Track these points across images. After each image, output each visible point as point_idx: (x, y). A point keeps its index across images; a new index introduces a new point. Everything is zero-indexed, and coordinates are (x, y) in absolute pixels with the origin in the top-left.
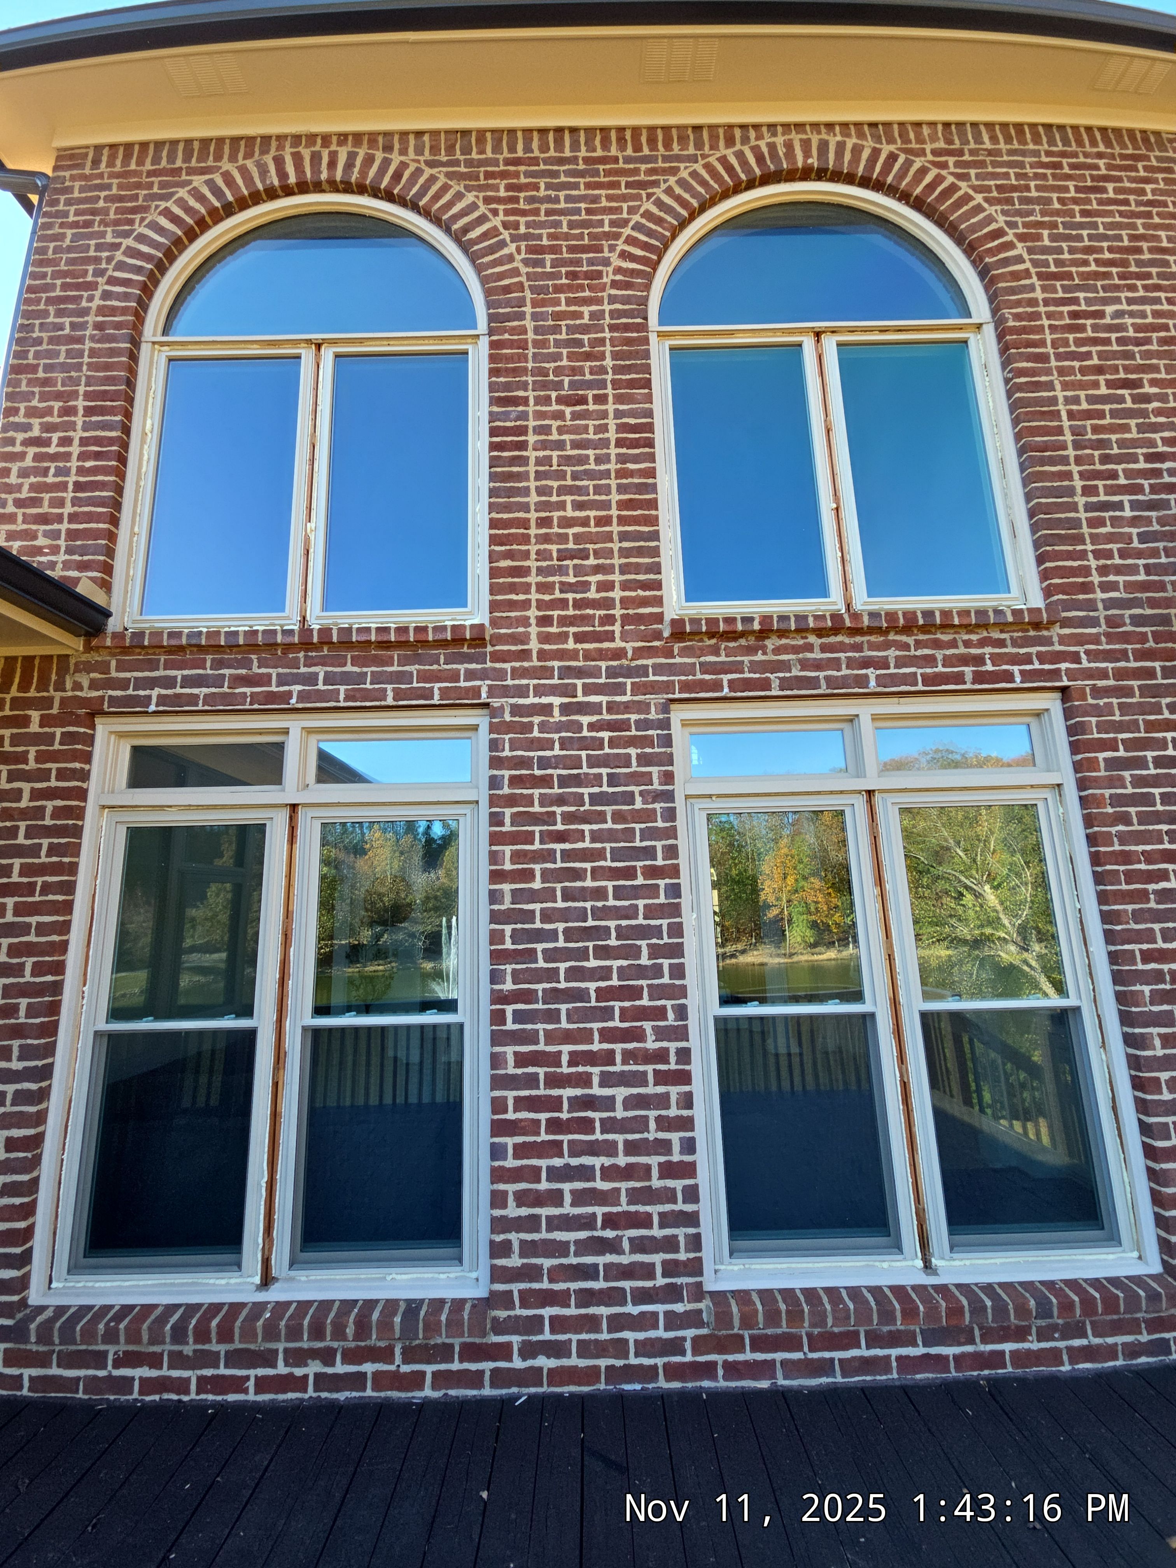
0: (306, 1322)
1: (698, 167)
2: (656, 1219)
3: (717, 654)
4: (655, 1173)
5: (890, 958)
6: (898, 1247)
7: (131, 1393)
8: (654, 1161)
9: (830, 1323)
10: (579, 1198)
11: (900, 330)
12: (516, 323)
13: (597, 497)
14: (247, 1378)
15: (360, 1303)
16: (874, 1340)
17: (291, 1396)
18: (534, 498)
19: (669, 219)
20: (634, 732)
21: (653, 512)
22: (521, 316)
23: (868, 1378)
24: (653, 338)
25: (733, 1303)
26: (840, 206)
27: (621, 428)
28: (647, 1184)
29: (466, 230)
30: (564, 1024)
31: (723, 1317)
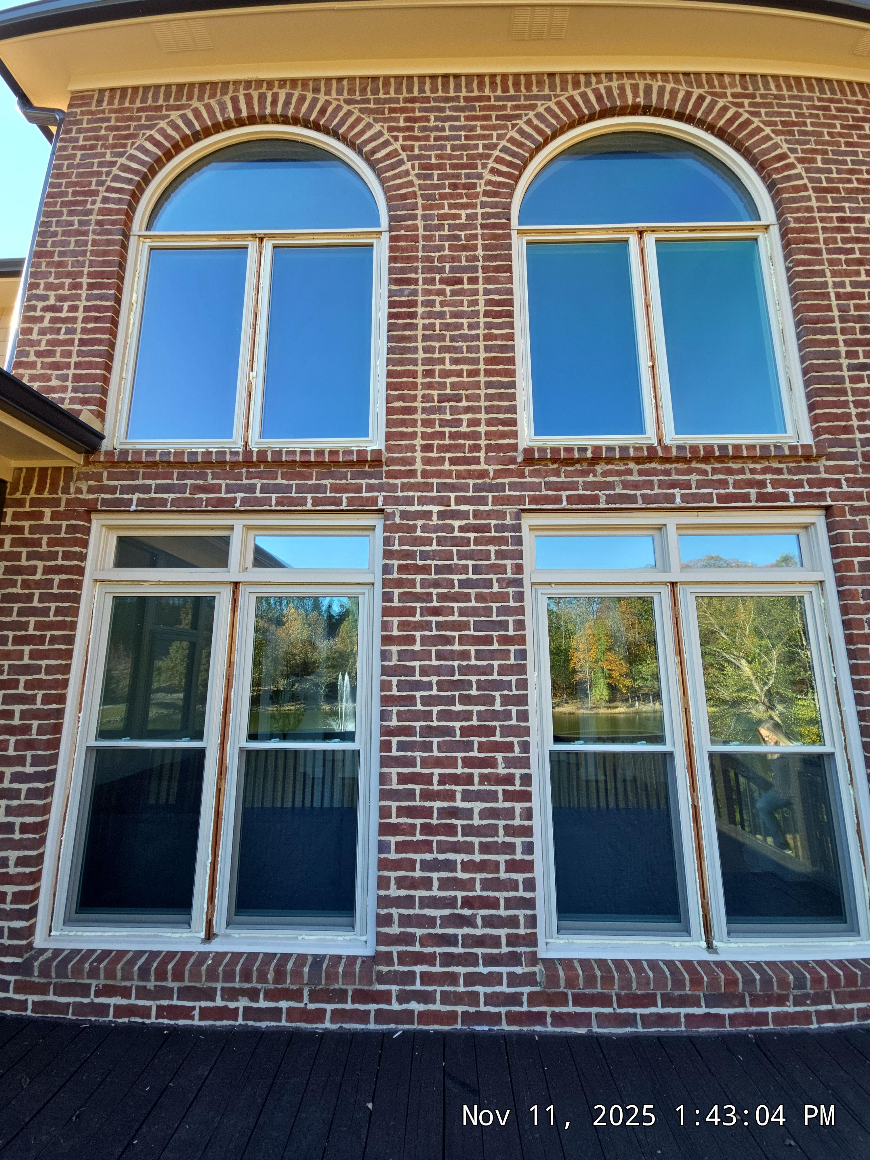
0: (238, 969)
1: (552, 104)
2: (502, 903)
3: (559, 476)
4: (502, 867)
5: (686, 710)
6: (687, 931)
7: (108, 1016)
8: (502, 858)
9: (634, 985)
10: (444, 884)
11: (704, 230)
12: (410, 223)
13: (469, 355)
14: (194, 1008)
15: (278, 956)
16: (668, 1001)
17: (225, 1023)
18: (421, 355)
19: (528, 143)
20: (493, 534)
21: (512, 367)
22: (414, 217)
23: (663, 1029)
24: (514, 234)
25: (560, 968)
26: (660, 135)
27: (488, 302)
28: (496, 875)
29: (373, 152)
30: (436, 753)
31: (552, 979)
